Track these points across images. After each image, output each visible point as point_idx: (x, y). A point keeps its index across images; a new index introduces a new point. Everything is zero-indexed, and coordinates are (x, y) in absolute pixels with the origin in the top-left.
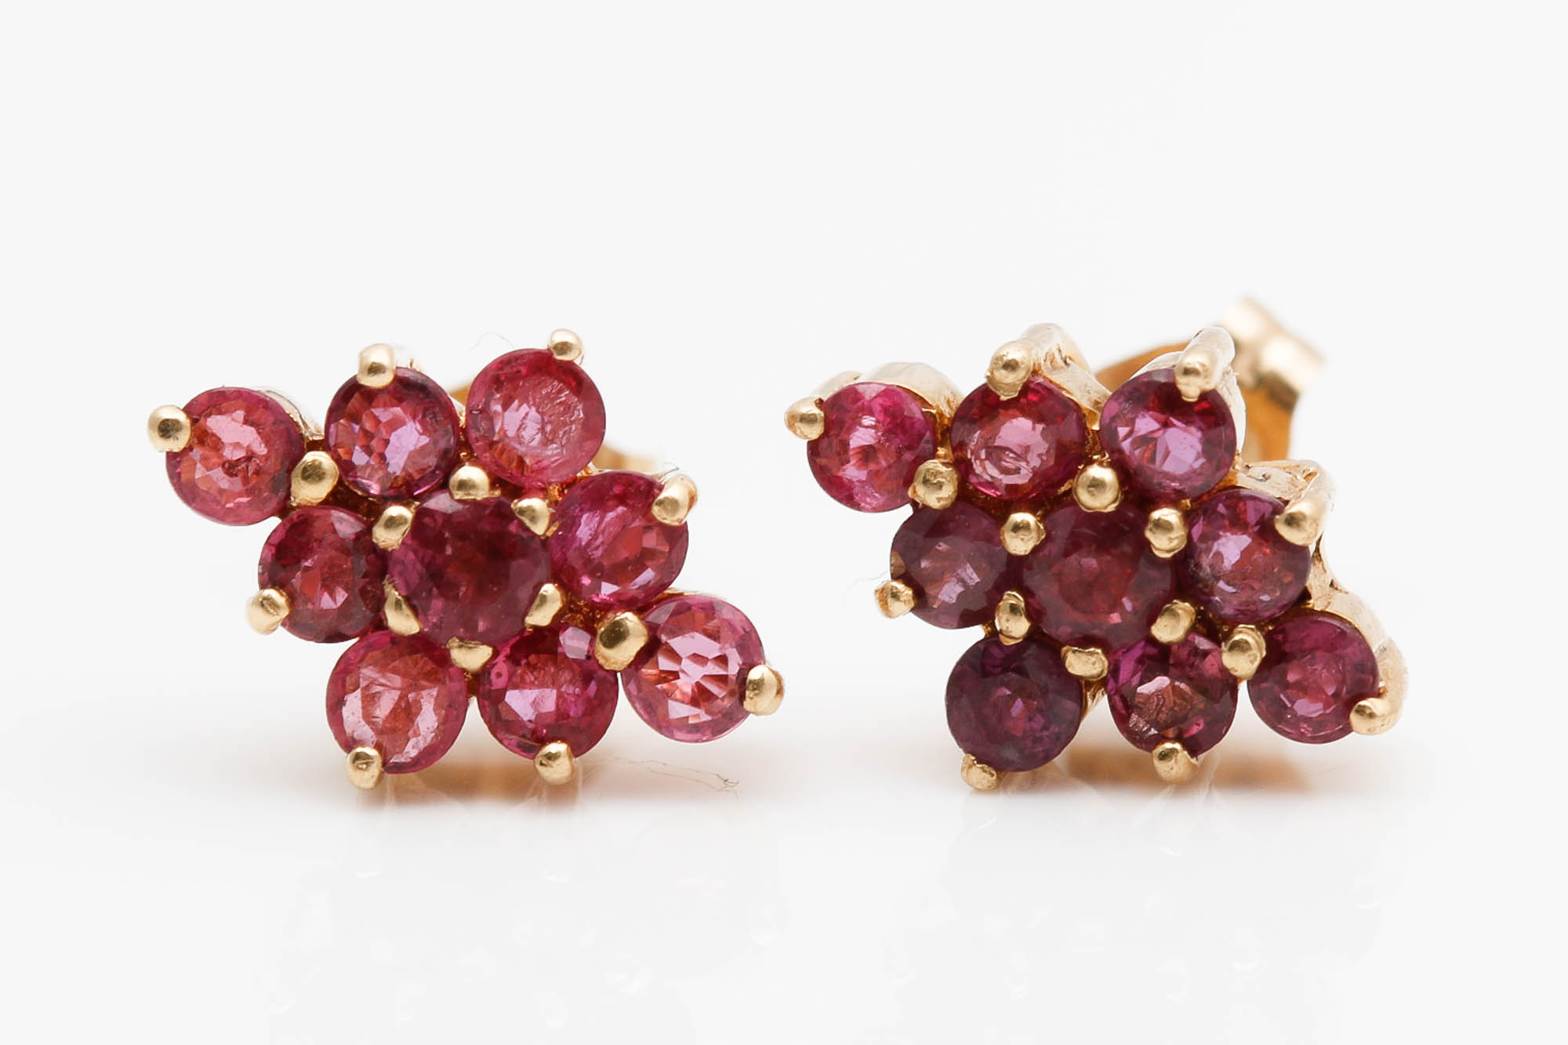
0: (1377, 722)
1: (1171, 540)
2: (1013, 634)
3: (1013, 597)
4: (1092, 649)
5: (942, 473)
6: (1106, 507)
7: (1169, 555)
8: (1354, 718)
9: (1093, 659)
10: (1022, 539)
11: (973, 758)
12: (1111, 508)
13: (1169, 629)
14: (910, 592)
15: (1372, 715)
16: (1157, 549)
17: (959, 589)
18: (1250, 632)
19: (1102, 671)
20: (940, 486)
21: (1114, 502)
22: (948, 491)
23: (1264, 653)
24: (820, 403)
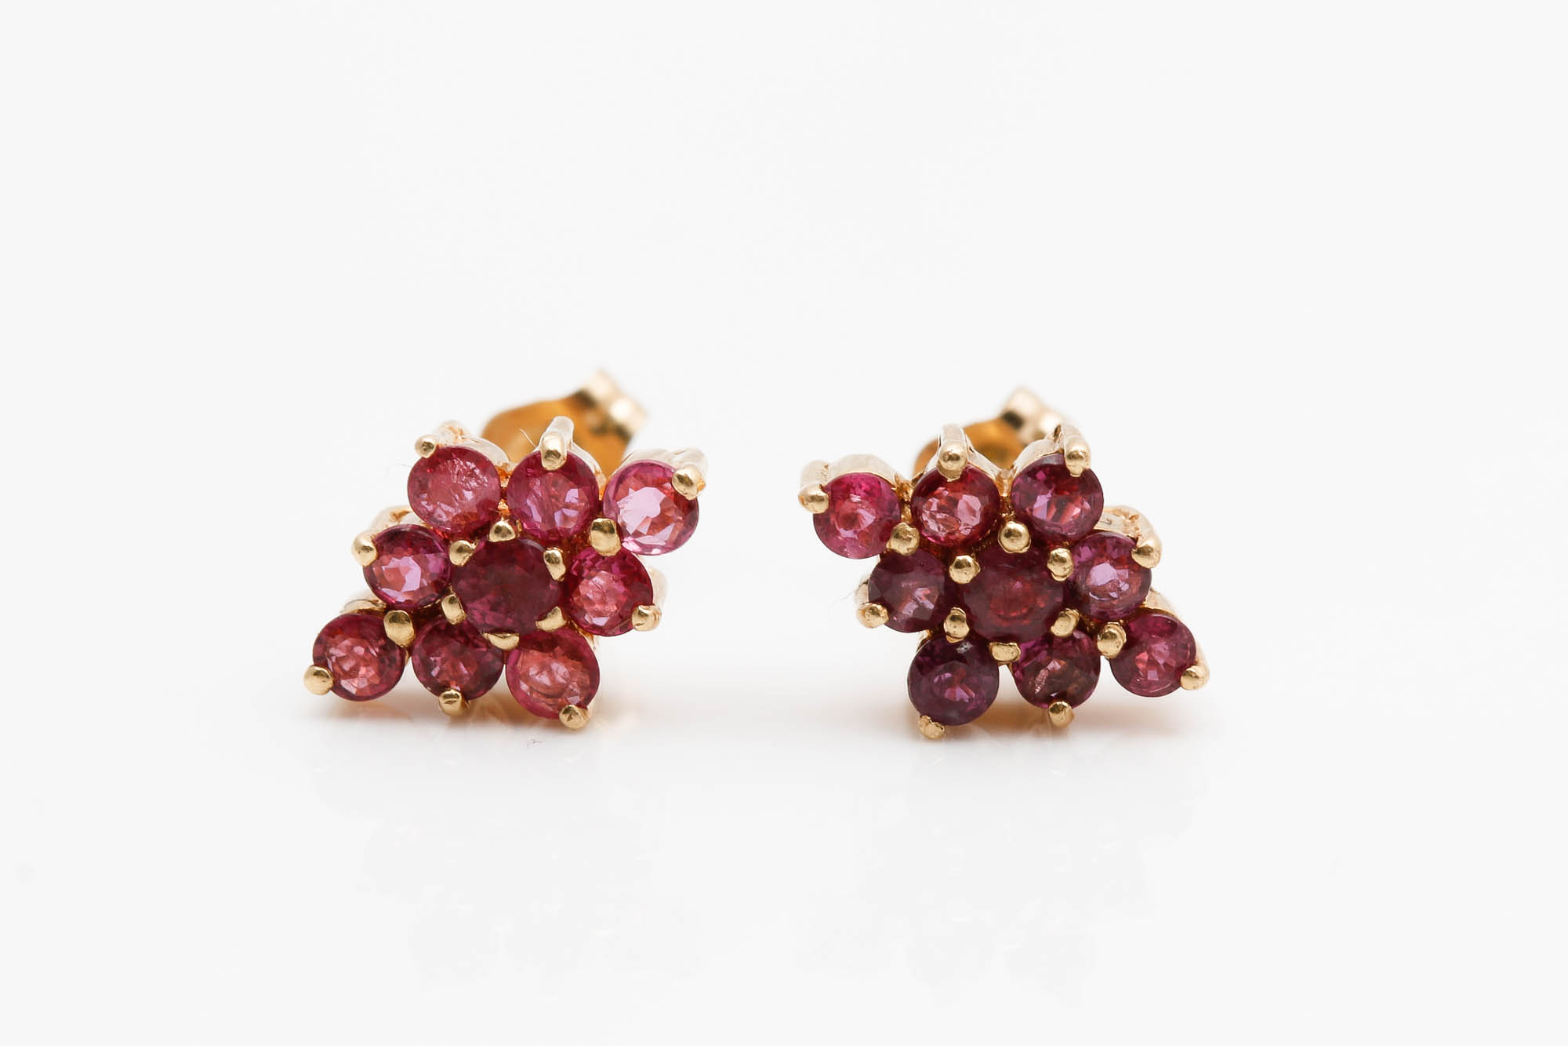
0: (1199, 682)
1: (1065, 569)
2: (958, 636)
3: (957, 611)
4: (1011, 644)
5: (909, 532)
6: (1021, 550)
7: (1063, 579)
8: (1183, 679)
9: (1012, 649)
10: (966, 573)
11: (929, 718)
12: (1025, 550)
13: (1063, 627)
14: (885, 611)
15: (1197, 677)
16: (1055, 575)
17: (915, 606)
18: (1116, 627)
19: (1016, 657)
20: (910, 539)
21: (1027, 546)
22: (914, 543)
23: (1125, 640)
24: (823, 489)
